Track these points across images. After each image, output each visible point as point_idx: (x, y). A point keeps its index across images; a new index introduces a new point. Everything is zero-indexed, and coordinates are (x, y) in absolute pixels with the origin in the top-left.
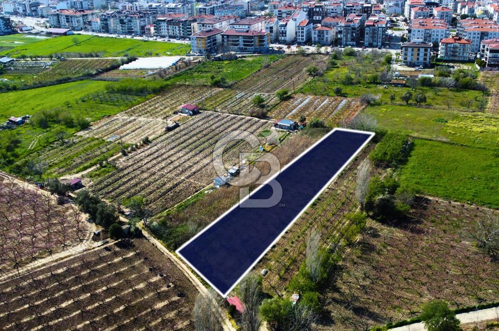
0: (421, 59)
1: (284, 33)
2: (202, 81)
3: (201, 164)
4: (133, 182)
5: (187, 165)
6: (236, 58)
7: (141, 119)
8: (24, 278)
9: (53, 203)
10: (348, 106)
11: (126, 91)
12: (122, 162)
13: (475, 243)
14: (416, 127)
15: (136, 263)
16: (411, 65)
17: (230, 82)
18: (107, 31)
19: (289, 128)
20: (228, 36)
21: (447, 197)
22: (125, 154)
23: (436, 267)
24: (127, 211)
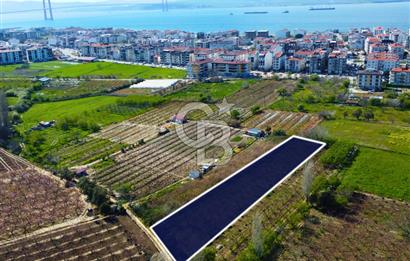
0: (373, 84)
1: (263, 63)
2: (192, 98)
3: (182, 161)
4: (126, 173)
5: (170, 161)
6: (222, 81)
7: (141, 125)
8: (30, 241)
9: (61, 186)
10: (308, 120)
11: (132, 104)
12: (121, 157)
13: (401, 232)
14: (363, 138)
15: (118, 235)
16: (365, 89)
17: (214, 99)
18: (125, 59)
19: (256, 136)
20: (217, 64)
21: (381, 195)
22: (123, 152)
23: (365, 250)
24: (117, 195)
